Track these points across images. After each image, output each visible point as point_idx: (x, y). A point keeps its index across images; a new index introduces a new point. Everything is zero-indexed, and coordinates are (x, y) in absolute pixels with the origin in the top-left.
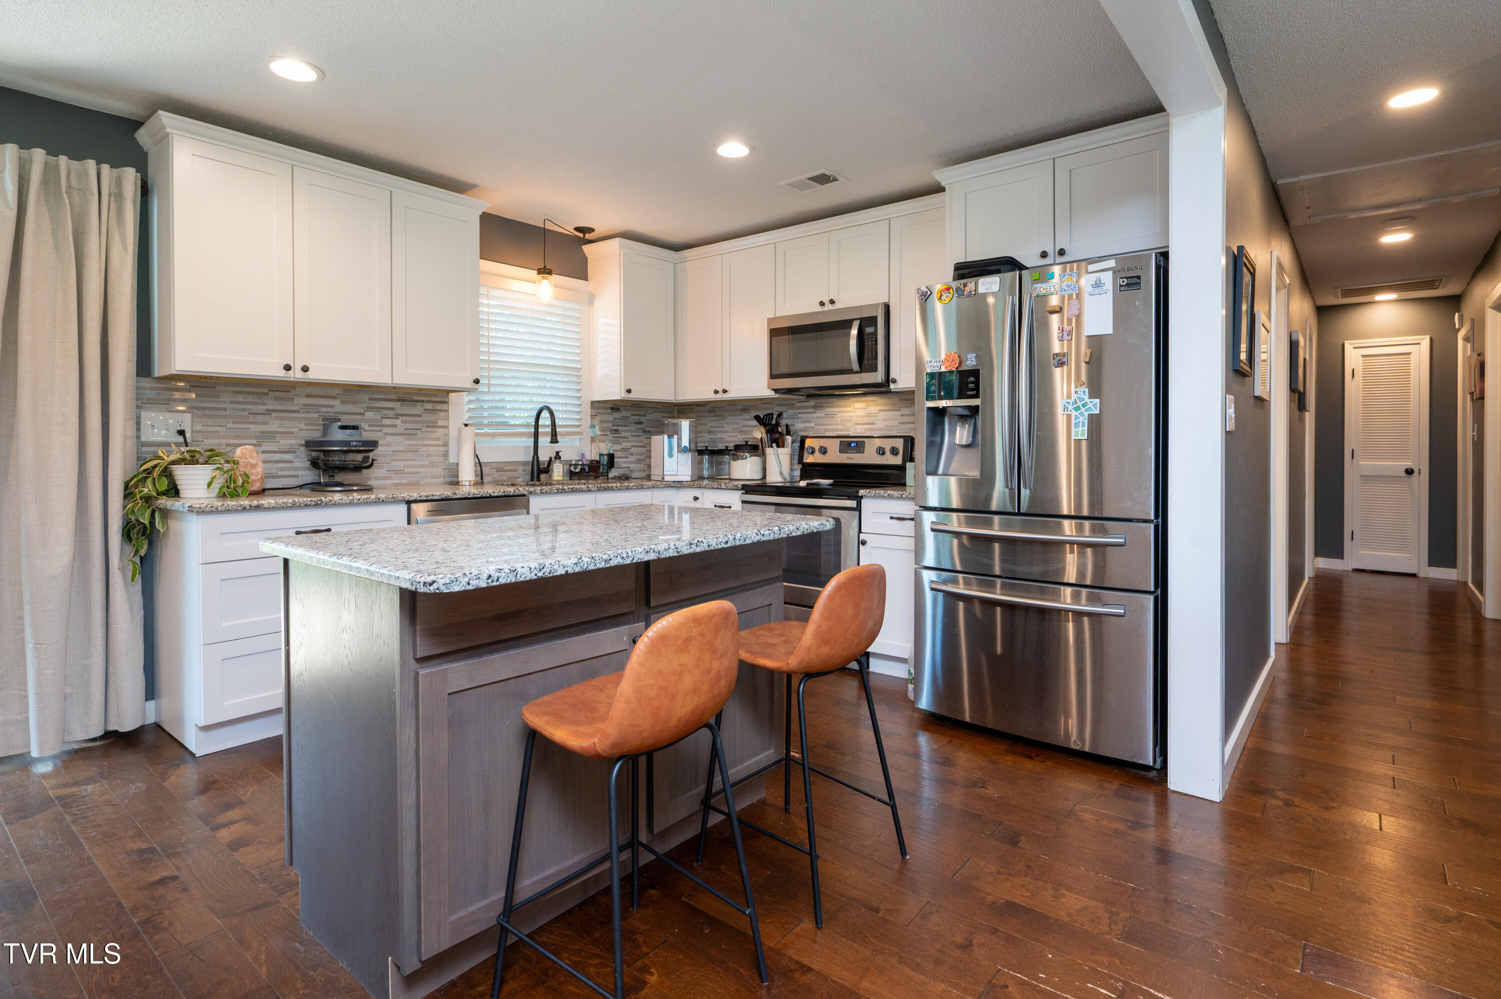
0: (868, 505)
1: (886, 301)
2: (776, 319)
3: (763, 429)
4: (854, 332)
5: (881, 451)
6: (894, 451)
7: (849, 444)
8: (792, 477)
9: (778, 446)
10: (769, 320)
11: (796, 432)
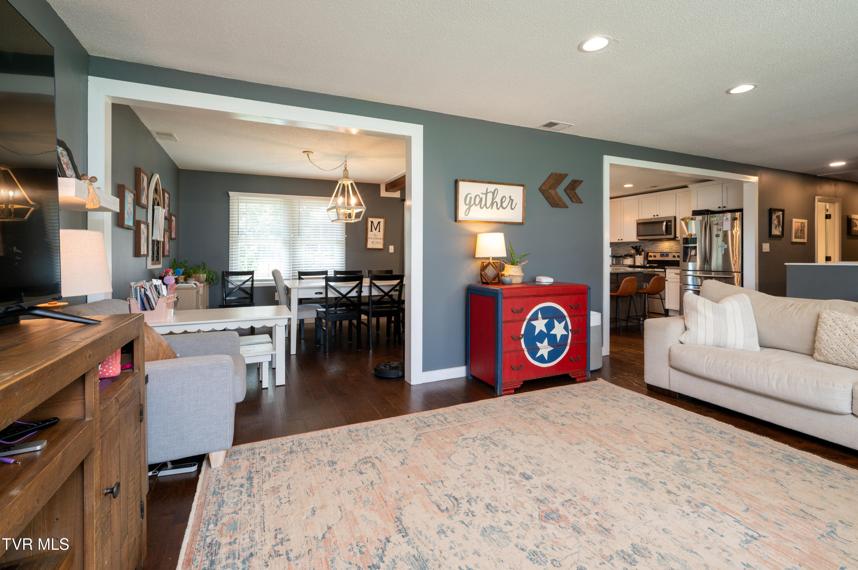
0: (668, 271)
1: (675, 215)
2: (639, 220)
3: (634, 250)
4: (665, 224)
5: (674, 257)
6: (678, 257)
7: (664, 254)
8: (644, 264)
9: (639, 255)
10: (637, 220)
11: (645, 251)
